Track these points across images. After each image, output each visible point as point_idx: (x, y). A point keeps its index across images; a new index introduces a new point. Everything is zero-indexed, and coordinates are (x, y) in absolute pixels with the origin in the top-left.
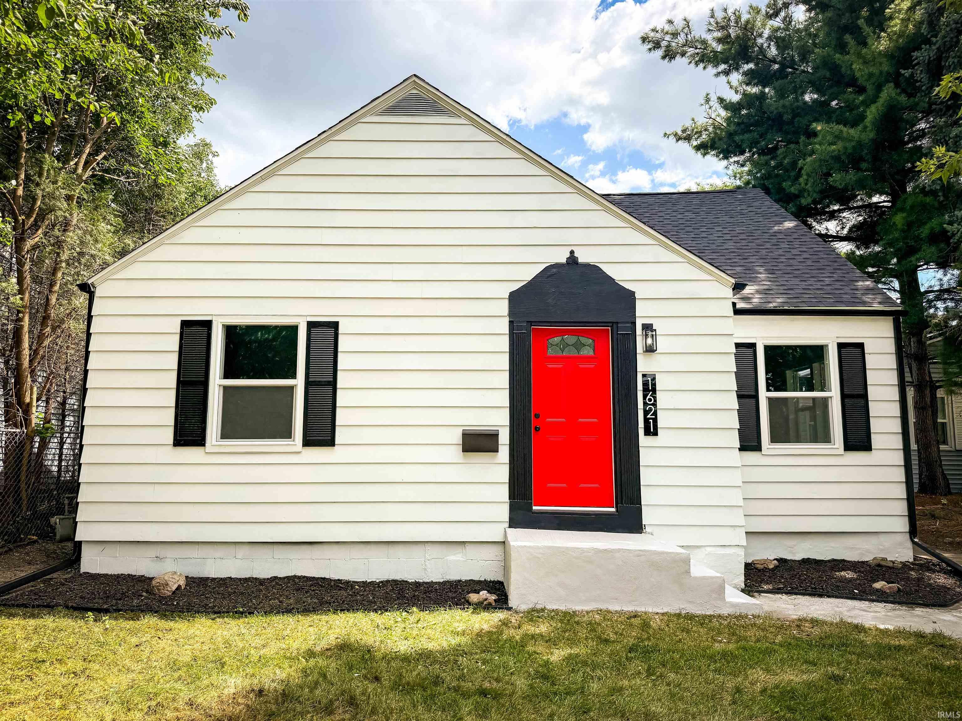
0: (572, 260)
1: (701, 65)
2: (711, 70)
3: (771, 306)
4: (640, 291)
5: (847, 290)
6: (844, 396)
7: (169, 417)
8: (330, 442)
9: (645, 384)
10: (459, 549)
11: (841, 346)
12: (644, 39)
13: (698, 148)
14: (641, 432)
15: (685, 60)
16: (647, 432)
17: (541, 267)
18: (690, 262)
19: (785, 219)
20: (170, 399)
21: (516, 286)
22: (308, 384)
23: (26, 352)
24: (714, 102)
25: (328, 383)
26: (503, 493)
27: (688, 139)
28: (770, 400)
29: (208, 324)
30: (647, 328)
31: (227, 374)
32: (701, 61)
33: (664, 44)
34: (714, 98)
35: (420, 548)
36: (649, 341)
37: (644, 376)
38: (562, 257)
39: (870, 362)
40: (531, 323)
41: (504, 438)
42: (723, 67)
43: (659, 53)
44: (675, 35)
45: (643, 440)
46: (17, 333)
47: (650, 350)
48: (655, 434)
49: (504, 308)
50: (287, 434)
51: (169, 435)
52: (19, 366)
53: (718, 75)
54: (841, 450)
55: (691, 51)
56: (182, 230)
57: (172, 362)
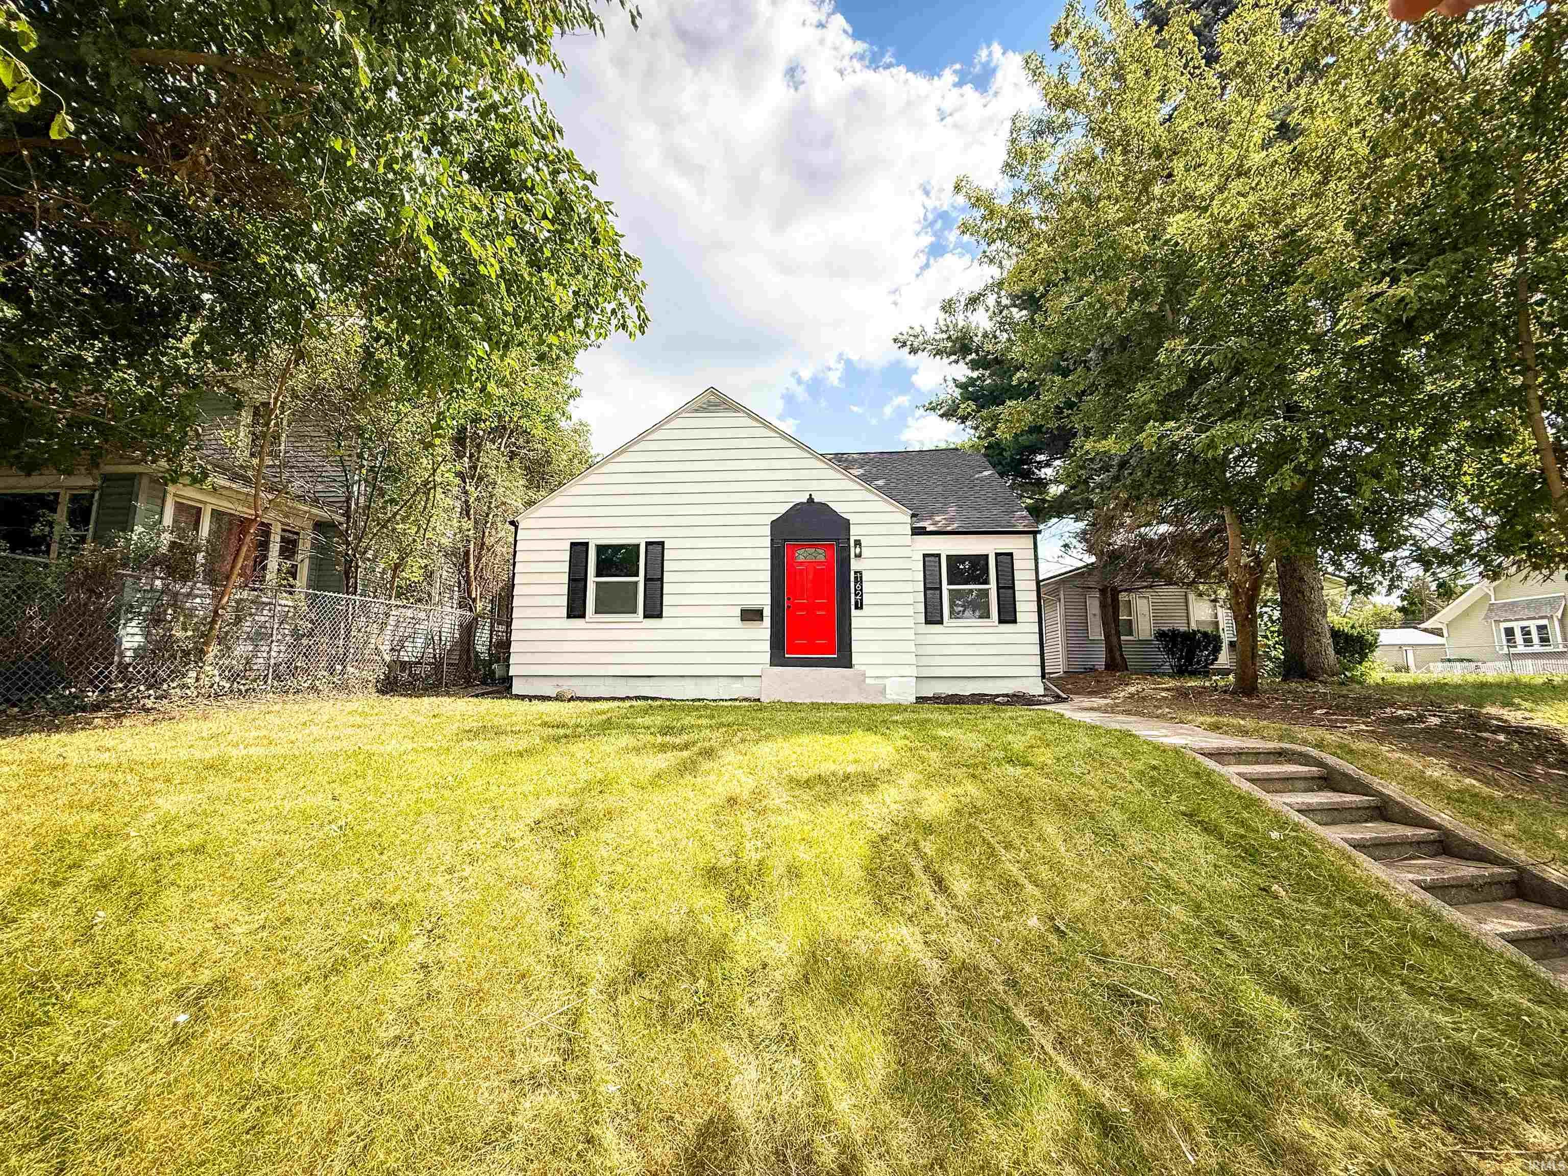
0: (811, 500)
1: (938, 357)
2: (946, 361)
3: (949, 529)
4: (853, 518)
5: (1007, 518)
6: (998, 588)
7: (564, 601)
8: (660, 616)
9: (856, 578)
10: (740, 680)
11: (997, 555)
12: (895, 340)
13: (942, 416)
14: (853, 607)
15: (926, 353)
16: (856, 608)
17: (791, 505)
18: (885, 500)
19: (986, 469)
20: (565, 589)
21: (775, 517)
22: (646, 580)
23: (472, 566)
24: (951, 384)
25: (658, 579)
26: (767, 646)
27: (933, 409)
28: (950, 590)
29: (586, 544)
30: (858, 543)
31: (598, 575)
32: (937, 354)
33: (909, 343)
34: (949, 378)
35: (716, 679)
36: (858, 550)
37: (856, 573)
38: (804, 498)
39: (1017, 565)
40: (785, 540)
41: (767, 612)
42: (953, 358)
43: (907, 349)
44: (916, 337)
45: (854, 612)
46: (467, 553)
47: (858, 556)
48: (861, 608)
49: (767, 531)
50: (634, 611)
51: (564, 612)
52: (468, 573)
53: (950, 363)
54: (997, 623)
55: (930, 347)
56: (570, 486)
57: (566, 567)
